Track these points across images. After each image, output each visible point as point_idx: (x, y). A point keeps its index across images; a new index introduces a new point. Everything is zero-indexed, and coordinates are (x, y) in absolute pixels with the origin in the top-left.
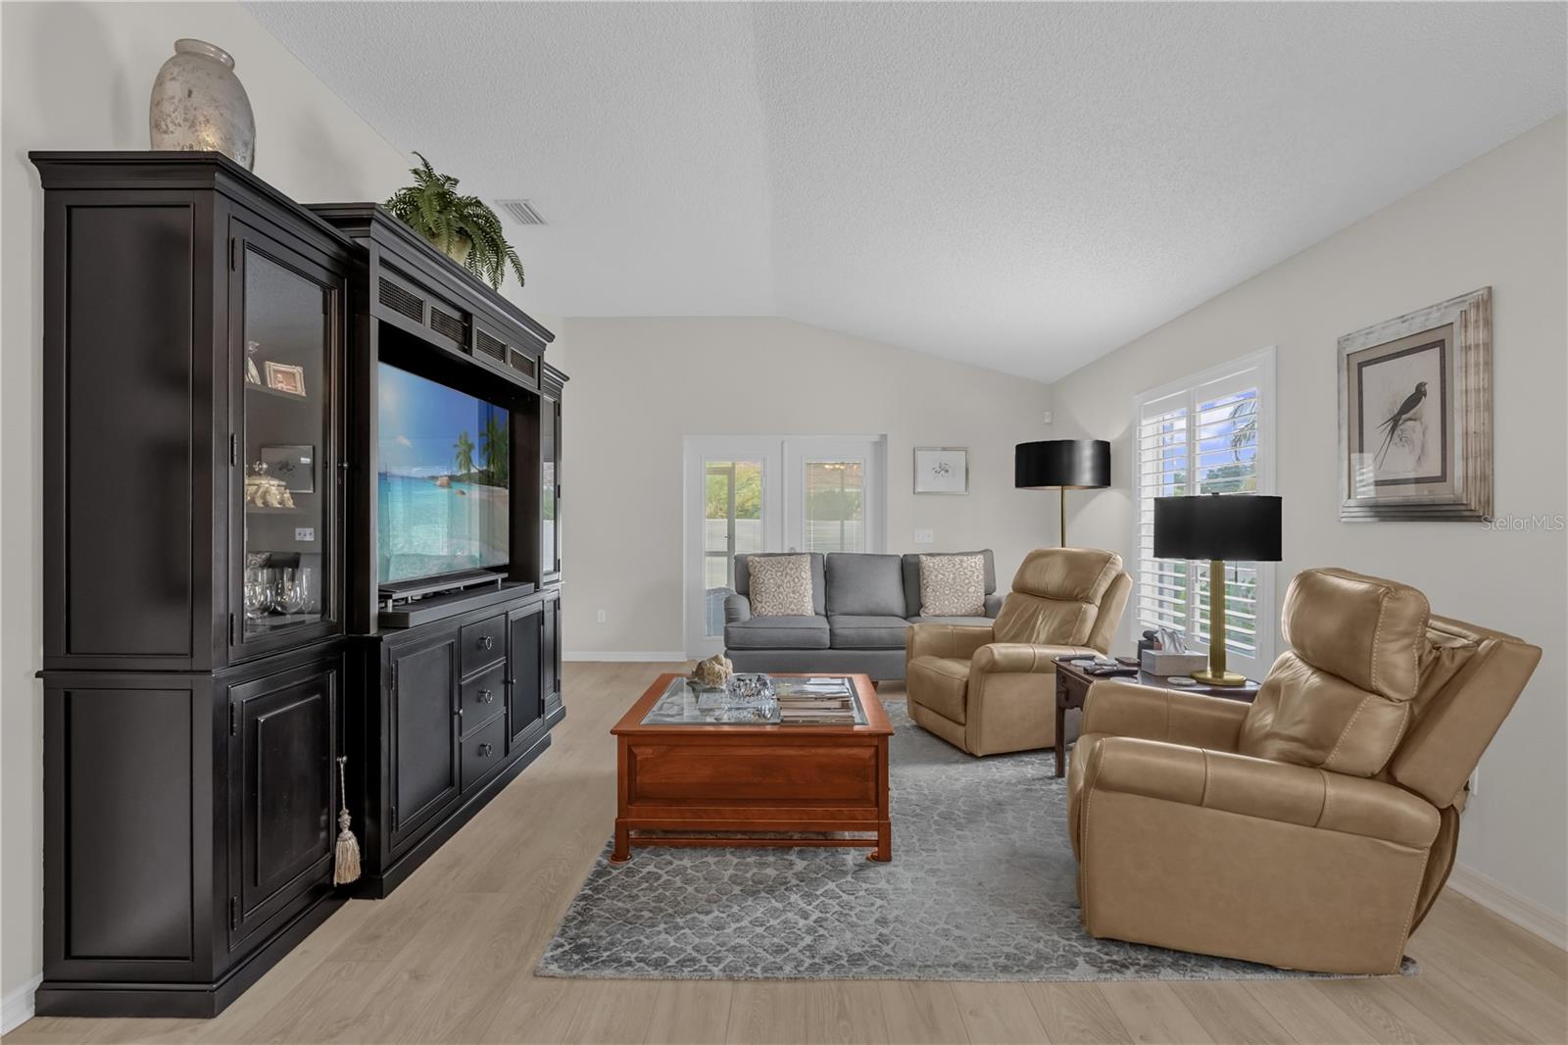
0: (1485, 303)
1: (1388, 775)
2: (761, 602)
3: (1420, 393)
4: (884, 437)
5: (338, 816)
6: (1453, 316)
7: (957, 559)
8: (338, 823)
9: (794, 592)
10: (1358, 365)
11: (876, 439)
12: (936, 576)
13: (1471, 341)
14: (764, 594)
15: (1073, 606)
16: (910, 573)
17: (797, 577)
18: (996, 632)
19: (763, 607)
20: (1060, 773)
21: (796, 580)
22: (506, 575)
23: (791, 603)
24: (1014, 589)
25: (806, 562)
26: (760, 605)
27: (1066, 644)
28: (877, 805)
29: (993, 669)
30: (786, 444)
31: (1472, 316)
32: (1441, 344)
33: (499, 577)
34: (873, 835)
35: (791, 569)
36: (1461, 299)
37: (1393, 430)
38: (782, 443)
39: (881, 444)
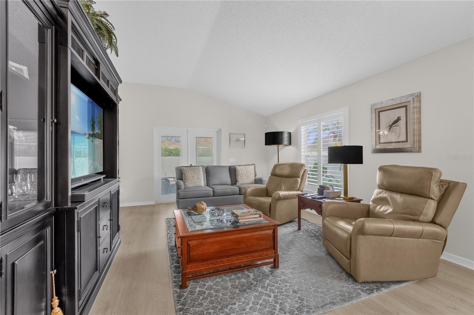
0: (418, 96)
1: (433, 222)
2: (187, 182)
3: (399, 119)
4: (220, 130)
5: (52, 301)
6: (411, 99)
7: (247, 167)
8: (51, 305)
9: (198, 179)
10: (379, 112)
11: (218, 130)
12: (241, 172)
13: (415, 106)
14: (188, 180)
15: (294, 179)
16: (233, 171)
17: (199, 174)
18: (268, 188)
19: (188, 184)
20: (299, 229)
21: (198, 175)
22: (104, 176)
23: (197, 182)
24: (271, 175)
25: (201, 168)
26: (187, 183)
27: (294, 190)
28: (274, 249)
29: (280, 199)
30: (189, 131)
31: (415, 99)
32: (406, 106)
33: (102, 177)
34: (272, 260)
35: (197, 171)
36: (412, 95)
37: (390, 129)
38: (188, 130)
39: (219, 132)
